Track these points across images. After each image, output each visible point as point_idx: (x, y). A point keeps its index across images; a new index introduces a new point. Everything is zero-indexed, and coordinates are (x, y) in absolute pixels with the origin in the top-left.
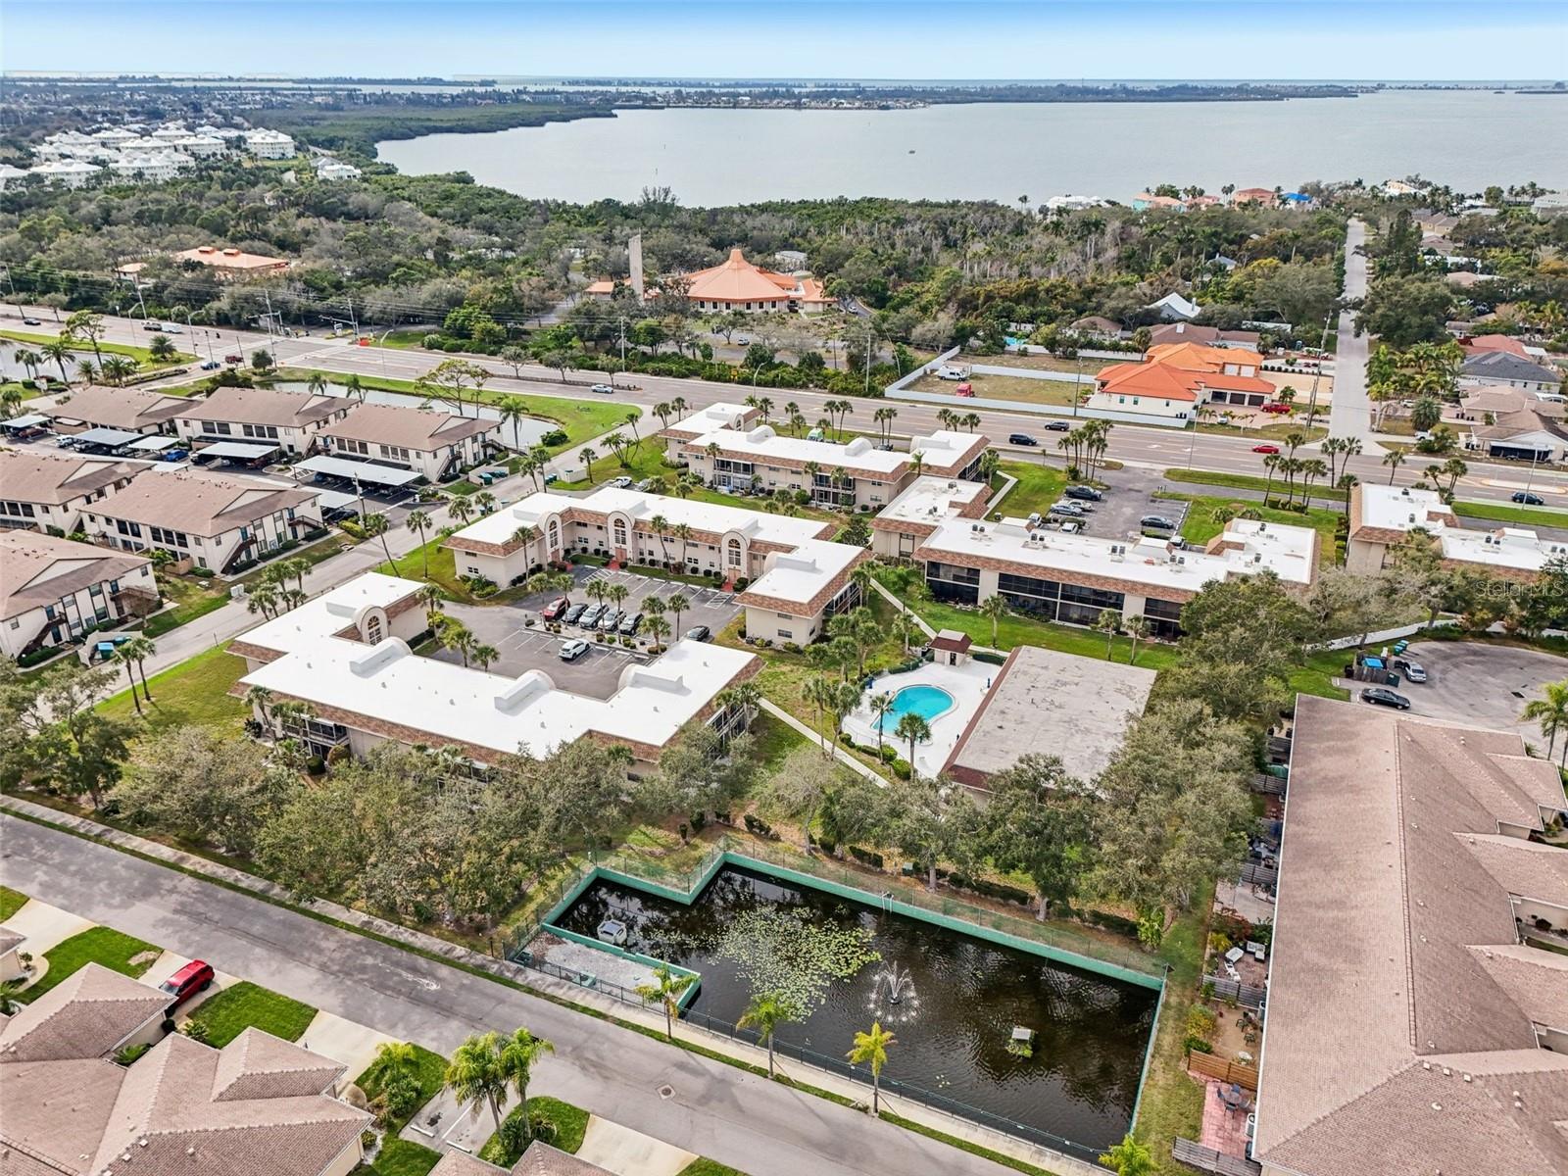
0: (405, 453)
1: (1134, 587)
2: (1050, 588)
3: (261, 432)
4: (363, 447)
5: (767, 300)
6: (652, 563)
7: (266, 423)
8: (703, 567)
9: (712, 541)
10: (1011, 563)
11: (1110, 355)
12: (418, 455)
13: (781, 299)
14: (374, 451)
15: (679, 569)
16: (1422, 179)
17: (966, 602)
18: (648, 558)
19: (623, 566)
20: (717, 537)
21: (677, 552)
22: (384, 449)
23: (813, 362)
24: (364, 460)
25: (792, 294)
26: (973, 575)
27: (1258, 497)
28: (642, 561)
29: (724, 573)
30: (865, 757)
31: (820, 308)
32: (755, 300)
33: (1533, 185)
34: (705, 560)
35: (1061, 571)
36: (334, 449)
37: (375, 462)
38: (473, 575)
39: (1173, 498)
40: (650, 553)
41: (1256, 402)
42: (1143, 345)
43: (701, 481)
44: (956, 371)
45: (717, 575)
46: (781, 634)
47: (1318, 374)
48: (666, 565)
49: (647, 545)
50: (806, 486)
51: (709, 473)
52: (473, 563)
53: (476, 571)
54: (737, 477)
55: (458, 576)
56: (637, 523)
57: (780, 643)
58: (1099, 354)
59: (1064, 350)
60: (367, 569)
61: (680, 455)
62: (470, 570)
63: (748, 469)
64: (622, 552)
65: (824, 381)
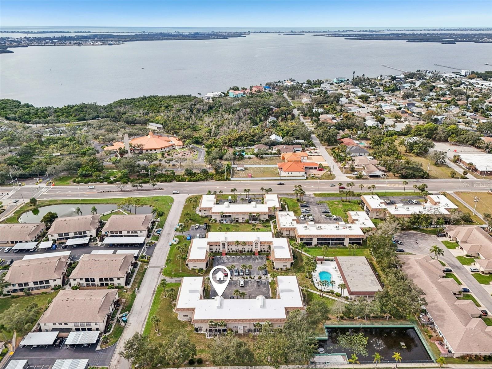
0: (136, 232)
1: (347, 236)
2: (329, 239)
3: (80, 233)
4: (121, 232)
5: (166, 147)
6: (233, 251)
7: (82, 230)
8: (246, 250)
9: (250, 244)
10: (320, 235)
11: (270, 156)
12: (141, 232)
13: (170, 146)
14: (125, 233)
15: (241, 252)
16: (293, 79)
17: (309, 245)
18: (231, 251)
19: (226, 254)
20: (251, 242)
21: (240, 247)
22: (128, 232)
23: (205, 171)
24: (122, 236)
25: (171, 143)
26: (311, 239)
27: (338, 199)
28: (229, 252)
29: (253, 251)
30: (327, 293)
31: (181, 147)
32: (163, 148)
33: (318, 80)
34: (247, 248)
35: (331, 235)
36: (110, 234)
37: (125, 236)
38: (195, 268)
39: (322, 203)
40: (231, 249)
41: (315, 168)
42: (279, 152)
43: (216, 221)
44: (242, 168)
45: (251, 251)
46: (284, 266)
47: (319, 155)
48: (236, 251)
49: (230, 247)
50: (247, 218)
51: (218, 218)
52: (195, 265)
53: (196, 266)
54: (227, 219)
55: (190, 269)
56: (228, 243)
57: (284, 268)
58: (268, 156)
59: (260, 156)
60: (160, 273)
61: (205, 214)
62: (194, 266)
63: (230, 216)
64: (224, 250)
65: (211, 177)
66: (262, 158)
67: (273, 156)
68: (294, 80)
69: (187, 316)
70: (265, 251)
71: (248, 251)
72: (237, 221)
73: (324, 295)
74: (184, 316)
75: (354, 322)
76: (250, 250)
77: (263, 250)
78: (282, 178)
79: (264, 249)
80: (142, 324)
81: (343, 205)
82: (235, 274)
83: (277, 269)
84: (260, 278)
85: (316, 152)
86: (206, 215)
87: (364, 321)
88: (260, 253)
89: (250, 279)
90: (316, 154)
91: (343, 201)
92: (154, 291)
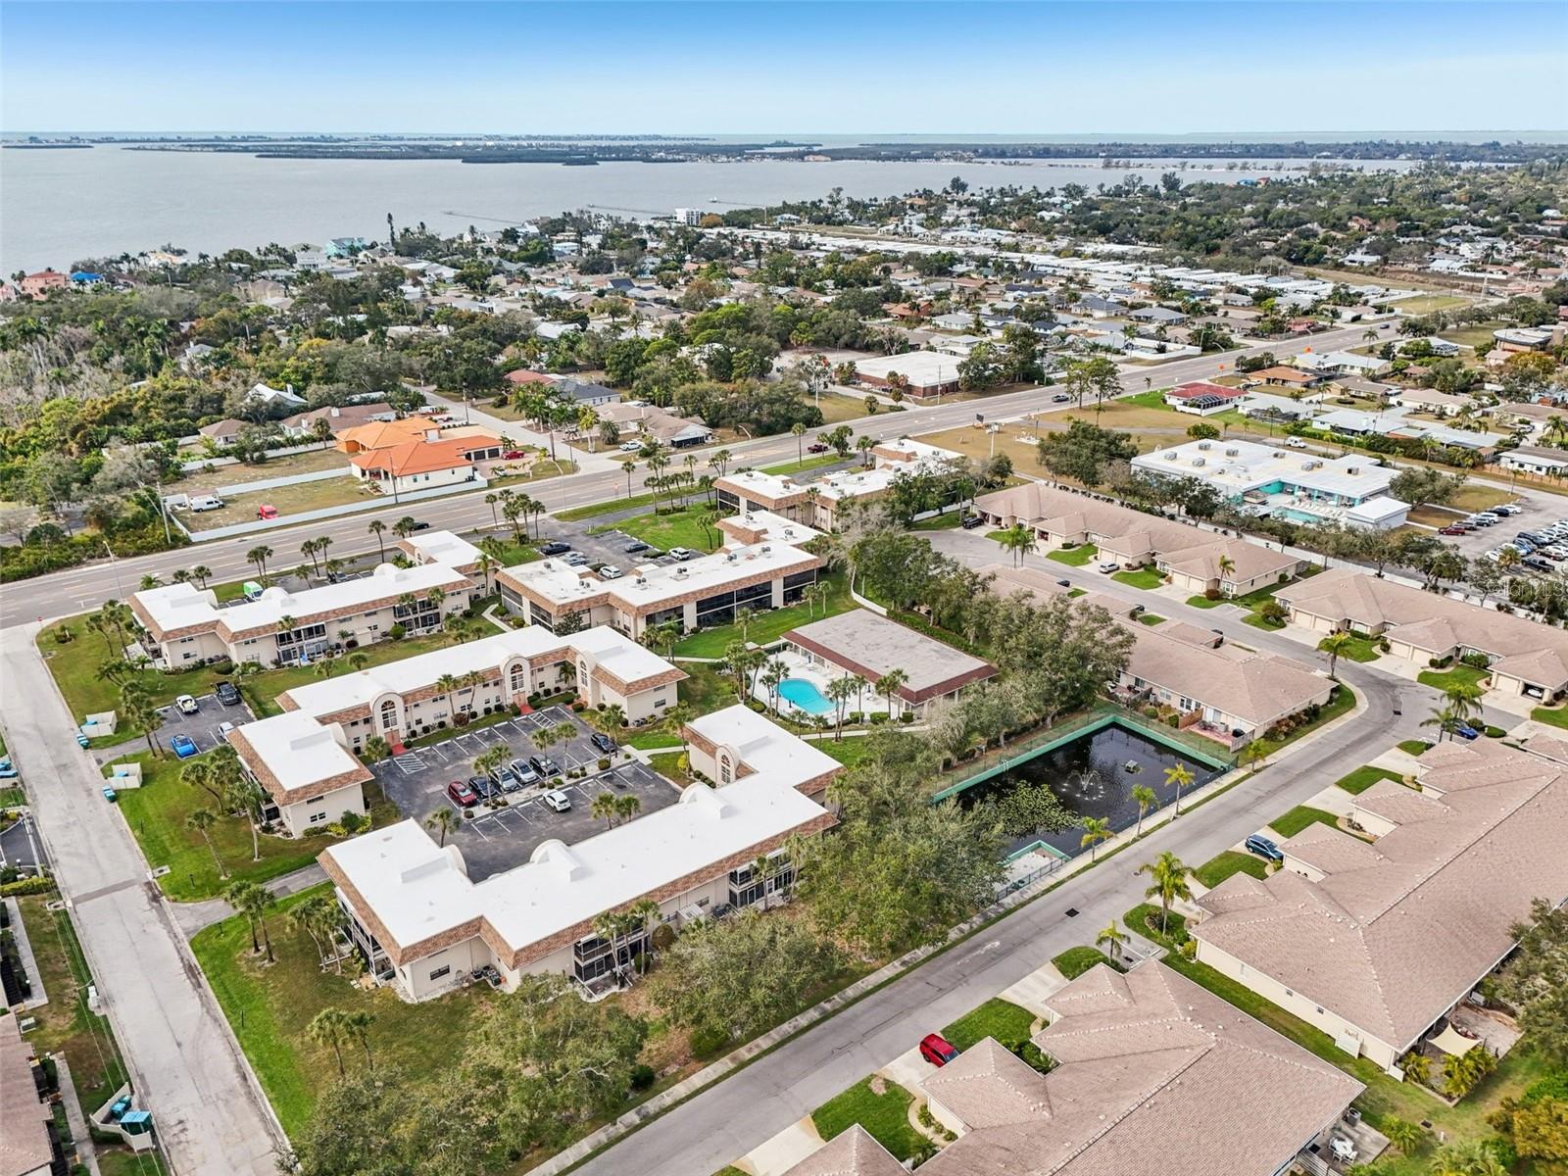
1: (775, 573)
2: (729, 596)
6: (426, 730)
8: (479, 709)
9: (492, 676)
11: (292, 450)
15: (460, 720)
18: (418, 729)
19: (408, 745)
20: (495, 671)
21: (456, 703)
26: (679, 612)
28: (414, 734)
29: (507, 702)
34: (481, 699)
38: (320, 823)
39: (603, 531)
40: (419, 722)
41: (494, 453)
42: (325, 433)
43: (260, 667)
44: (211, 498)
45: (499, 708)
46: (657, 705)
47: (467, 425)
48: (442, 725)
49: (416, 714)
50: (386, 622)
51: (266, 653)
52: (316, 808)
53: (322, 816)
54: (309, 644)
55: (297, 835)
56: (405, 697)
57: (659, 712)
58: (282, 451)
59: (250, 456)
60: (155, 898)
61: (187, 656)
62: (314, 819)
63: (319, 630)
64: (393, 735)
65: (93, 551)
66: (262, 461)
67: (301, 448)
68: (180, 253)
69: (447, 971)
70: (547, 692)
71: (487, 711)
72: (352, 644)
73: (844, 734)
74: (434, 976)
75: (981, 765)
76: (492, 705)
77: (541, 691)
78: (401, 499)
79: (542, 685)
80: (243, 1101)
81: (670, 521)
82: (505, 785)
83: (641, 723)
84: (605, 766)
85: (449, 419)
86: (198, 659)
87: (1000, 751)
88: (535, 702)
89: (573, 781)
90: (451, 424)
91: (664, 512)
92: (190, 970)
